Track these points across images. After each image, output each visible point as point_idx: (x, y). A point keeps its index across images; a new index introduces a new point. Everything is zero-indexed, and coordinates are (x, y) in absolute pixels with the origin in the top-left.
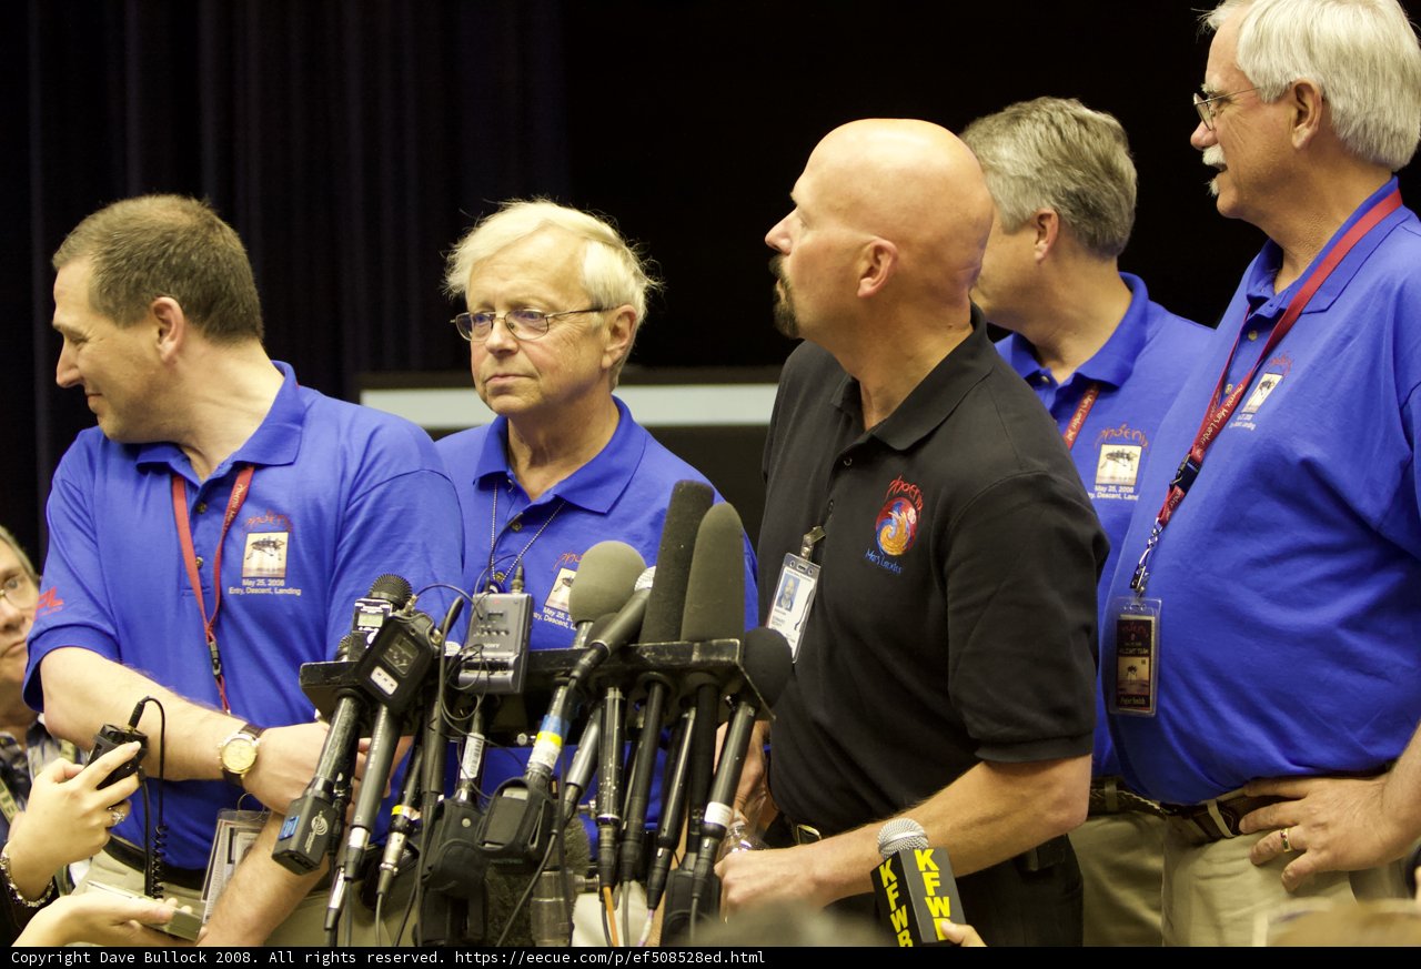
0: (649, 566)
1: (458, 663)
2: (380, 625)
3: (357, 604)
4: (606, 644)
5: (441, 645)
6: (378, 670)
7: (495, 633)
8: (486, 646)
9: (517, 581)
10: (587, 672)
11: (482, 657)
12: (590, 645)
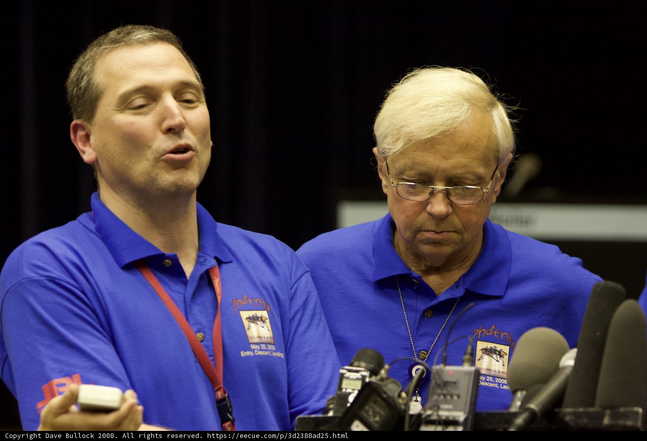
1: (419, 420)
2: (359, 388)
3: (342, 371)
4: (535, 409)
5: (407, 405)
6: (357, 423)
7: (448, 397)
8: (442, 406)
9: (467, 357)
10: (522, 428)
11: (438, 416)
12: (523, 409)
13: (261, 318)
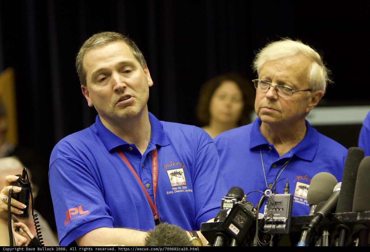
0: (339, 182)
1: (263, 222)
2: (232, 207)
4: (322, 214)
5: (257, 215)
6: (232, 225)
7: (278, 210)
8: (274, 215)
9: (286, 189)
10: (315, 225)
11: (273, 219)
12: (316, 214)
13: (179, 173)
